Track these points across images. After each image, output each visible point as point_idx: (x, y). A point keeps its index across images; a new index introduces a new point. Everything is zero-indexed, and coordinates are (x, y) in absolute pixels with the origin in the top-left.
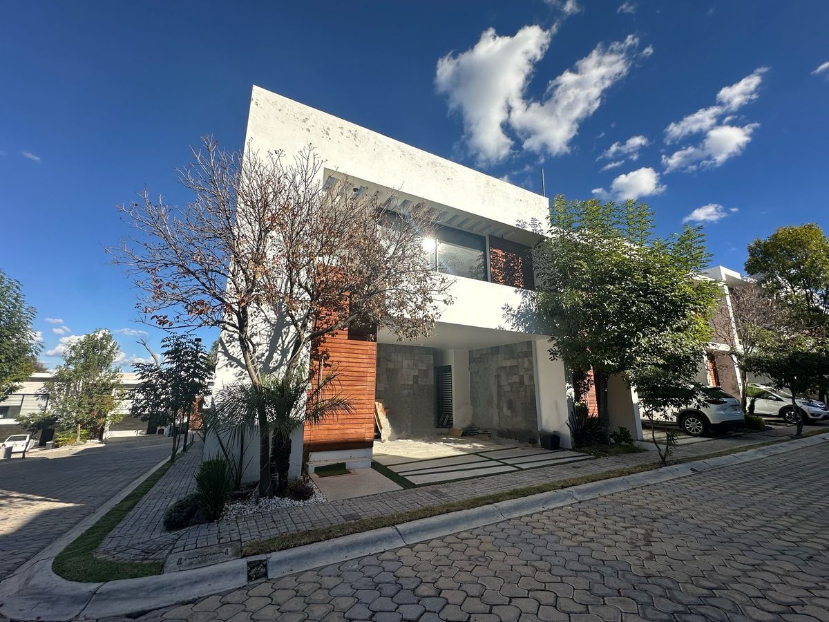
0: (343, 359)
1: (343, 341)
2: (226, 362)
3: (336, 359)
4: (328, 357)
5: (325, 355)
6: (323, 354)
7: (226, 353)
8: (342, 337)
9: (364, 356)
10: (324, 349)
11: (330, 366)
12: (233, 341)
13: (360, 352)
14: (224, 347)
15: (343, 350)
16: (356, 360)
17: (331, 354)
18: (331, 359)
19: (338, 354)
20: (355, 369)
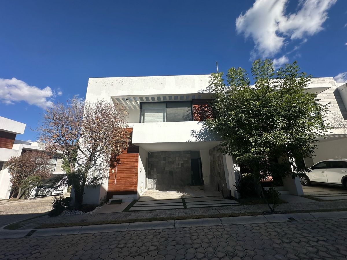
0: (125, 161)
1: (126, 154)
2: (78, 166)
3: (123, 161)
4: (120, 160)
5: (119, 160)
6: (118, 159)
7: (78, 163)
8: (125, 153)
9: (133, 159)
10: (118, 158)
11: (120, 164)
12: (80, 159)
13: (132, 157)
14: (77, 161)
15: (125, 158)
16: (130, 161)
17: (121, 159)
18: (121, 161)
19: (123, 159)
20: (130, 164)
